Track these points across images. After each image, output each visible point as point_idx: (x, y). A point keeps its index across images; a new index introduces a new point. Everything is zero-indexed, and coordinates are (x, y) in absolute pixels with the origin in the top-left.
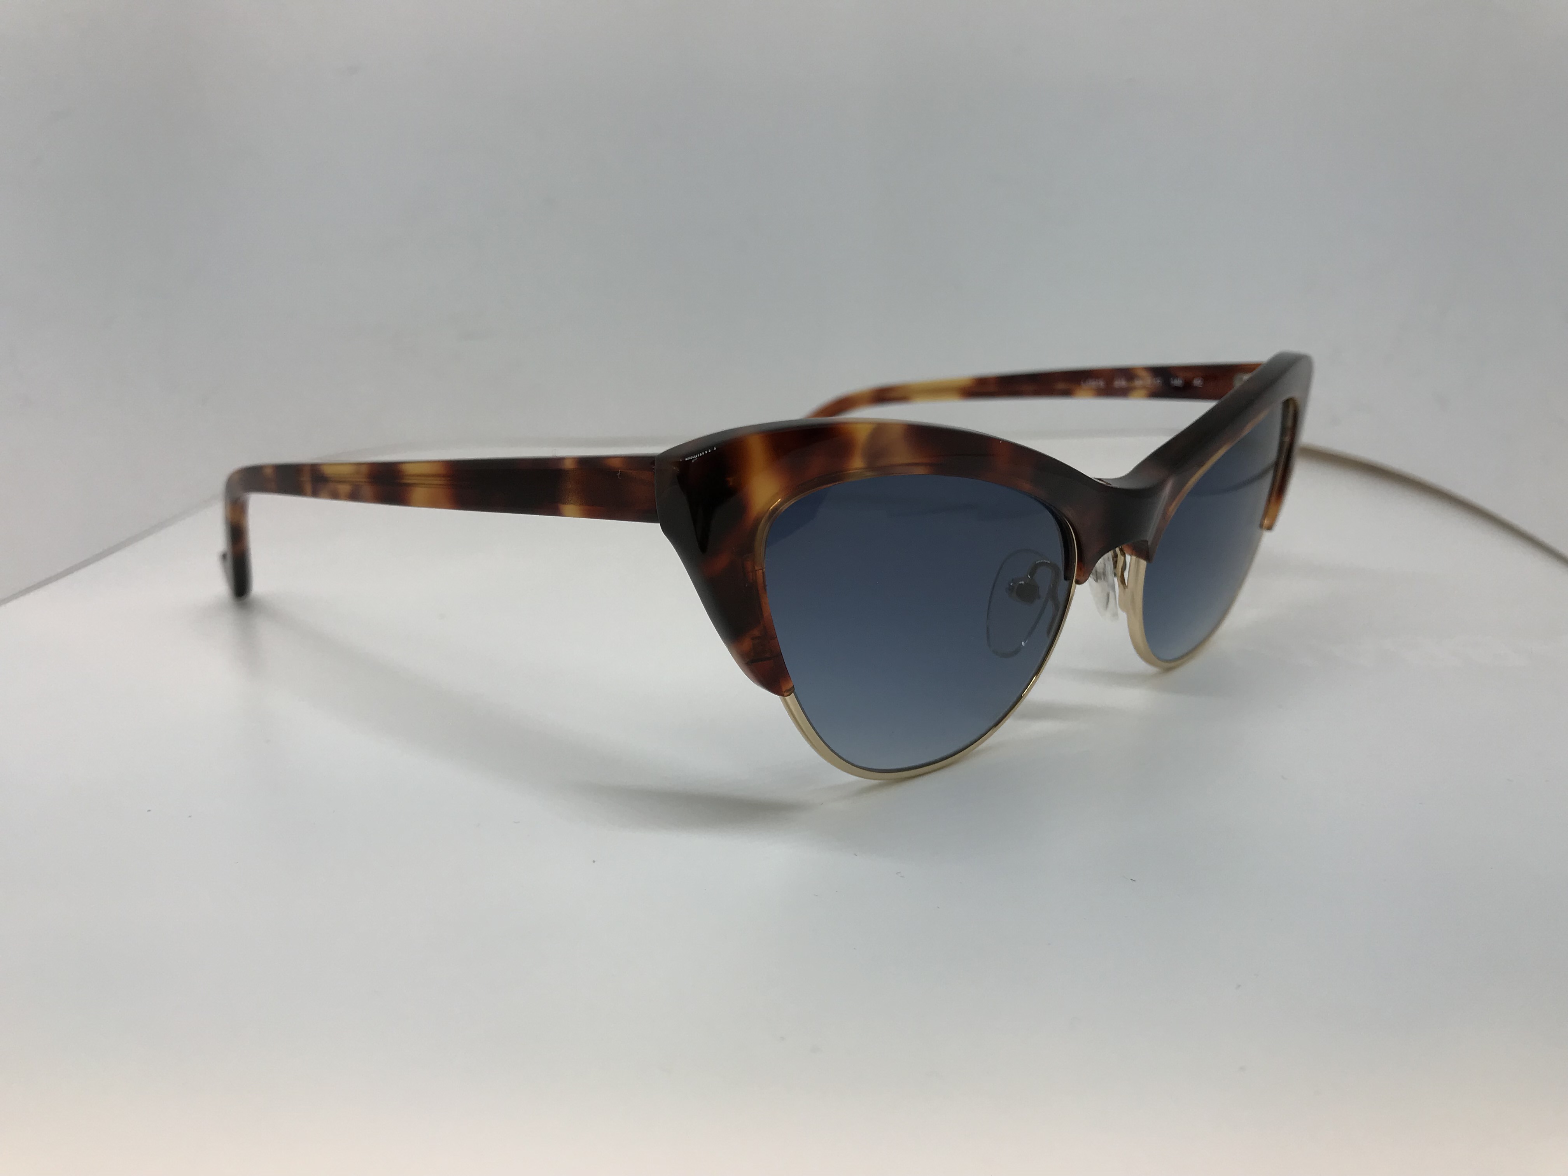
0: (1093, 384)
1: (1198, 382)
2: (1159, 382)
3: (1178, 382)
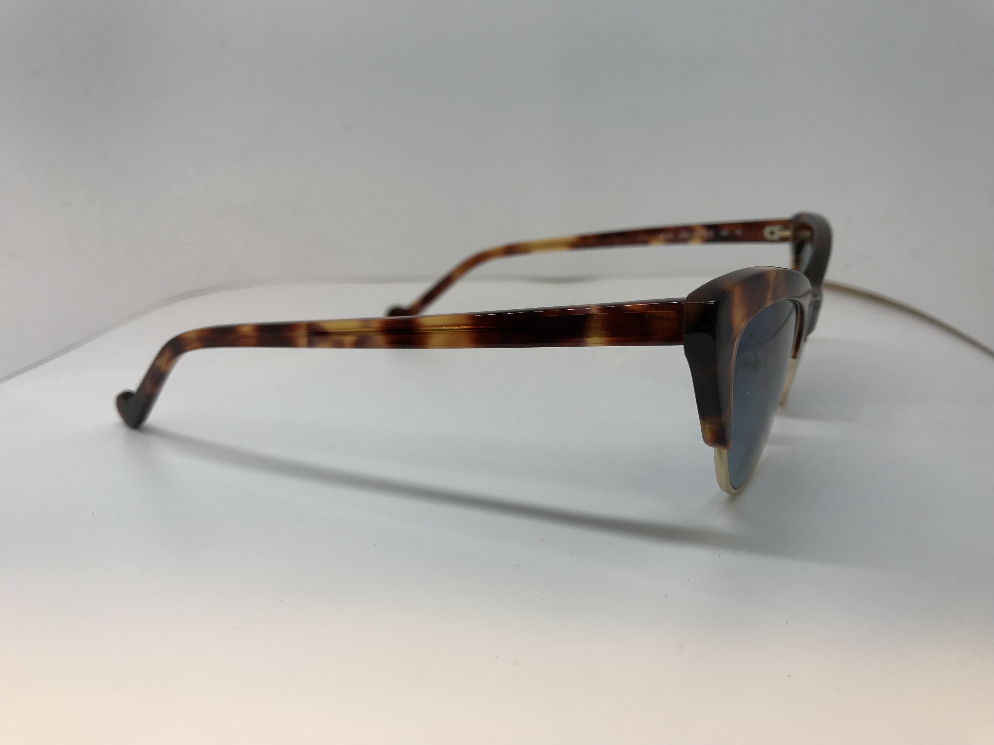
0: (662, 236)
1: (739, 232)
2: (711, 233)
3: (725, 233)
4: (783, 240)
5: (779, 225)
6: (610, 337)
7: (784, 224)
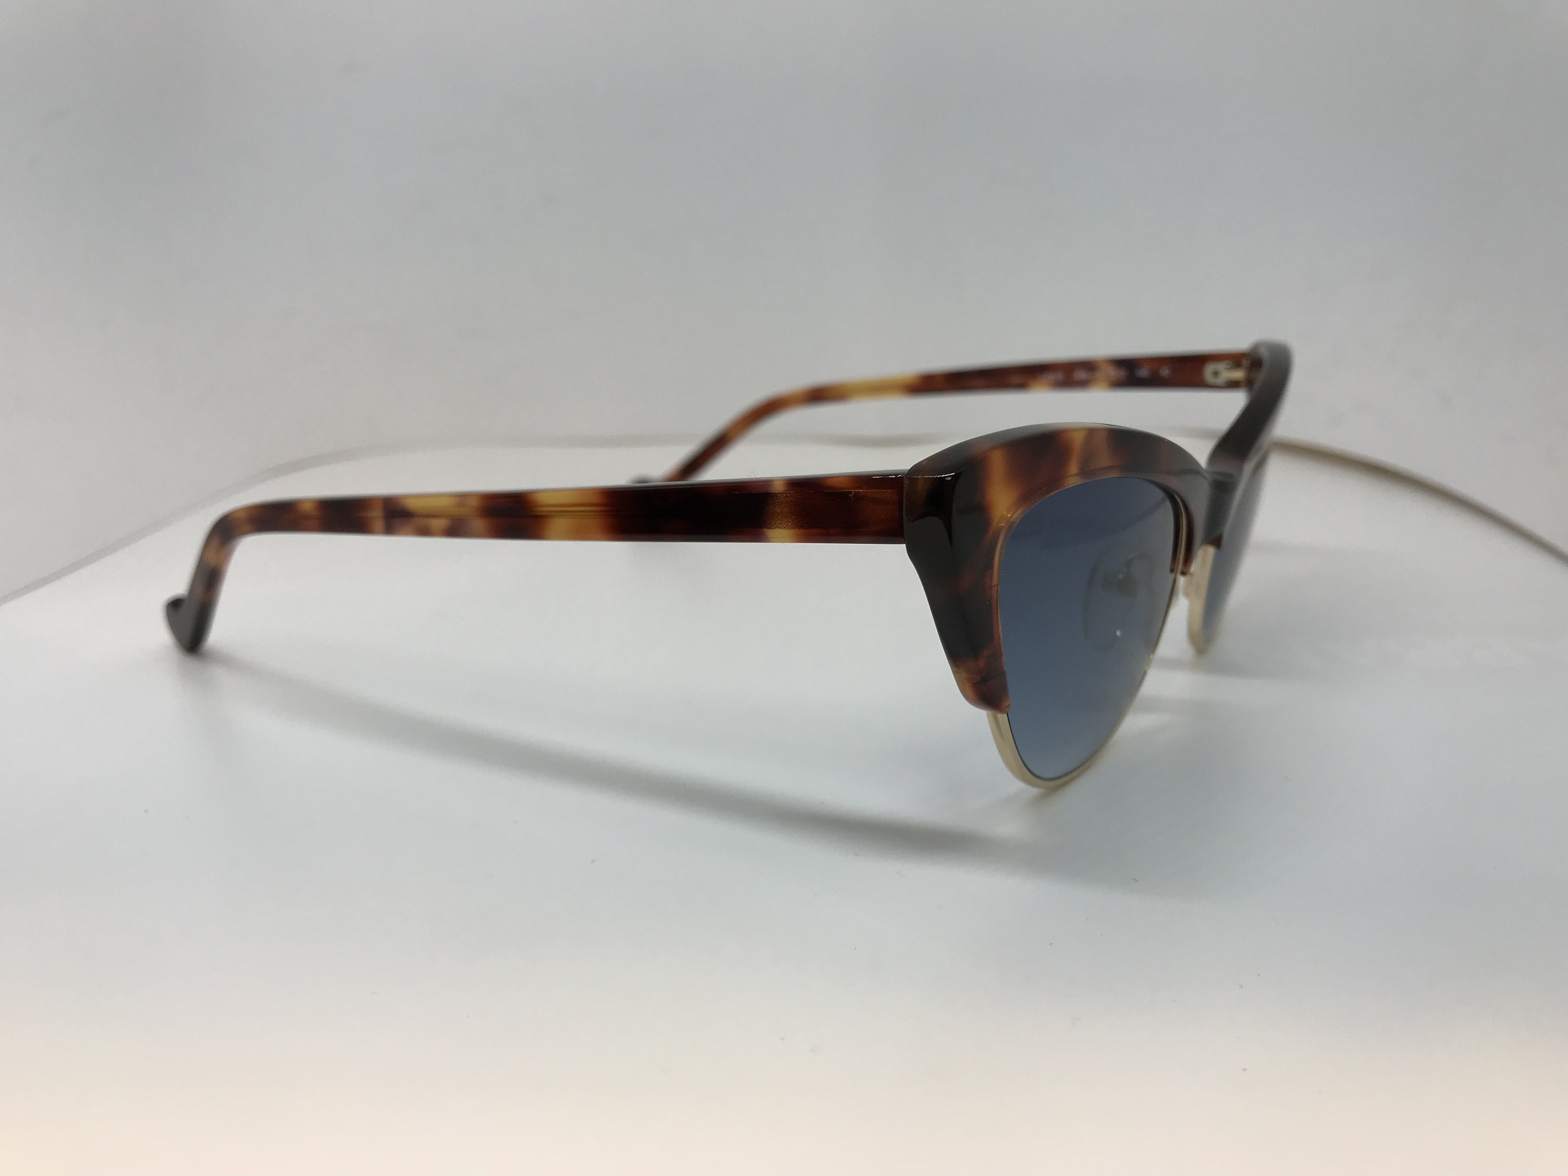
0: (1051, 377)
1: (1165, 372)
2: (1122, 373)
3: (1143, 373)
4: (1233, 385)
5: (1227, 362)
6: (802, 528)
7: (1235, 359)
